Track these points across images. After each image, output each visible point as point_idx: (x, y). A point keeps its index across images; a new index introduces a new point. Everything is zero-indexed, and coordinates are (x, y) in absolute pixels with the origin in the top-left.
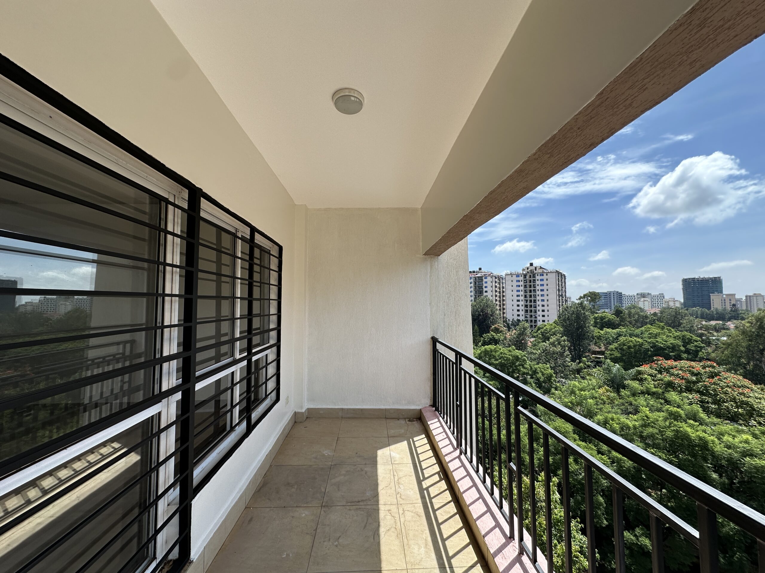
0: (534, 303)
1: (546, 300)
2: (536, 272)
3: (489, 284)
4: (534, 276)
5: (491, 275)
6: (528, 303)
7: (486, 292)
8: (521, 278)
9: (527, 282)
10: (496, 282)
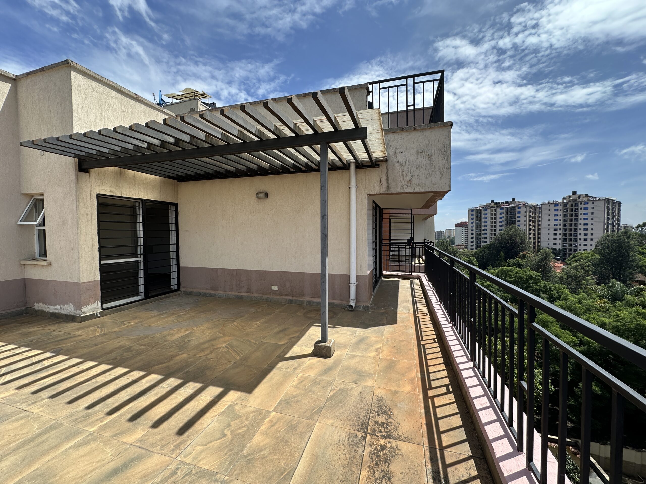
0: (574, 231)
1: (589, 230)
2: (580, 200)
3: (522, 214)
4: (576, 205)
5: (525, 205)
6: (568, 232)
7: (519, 221)
8: (561, 207)
9: (567, 211)
10: (530, 212)
